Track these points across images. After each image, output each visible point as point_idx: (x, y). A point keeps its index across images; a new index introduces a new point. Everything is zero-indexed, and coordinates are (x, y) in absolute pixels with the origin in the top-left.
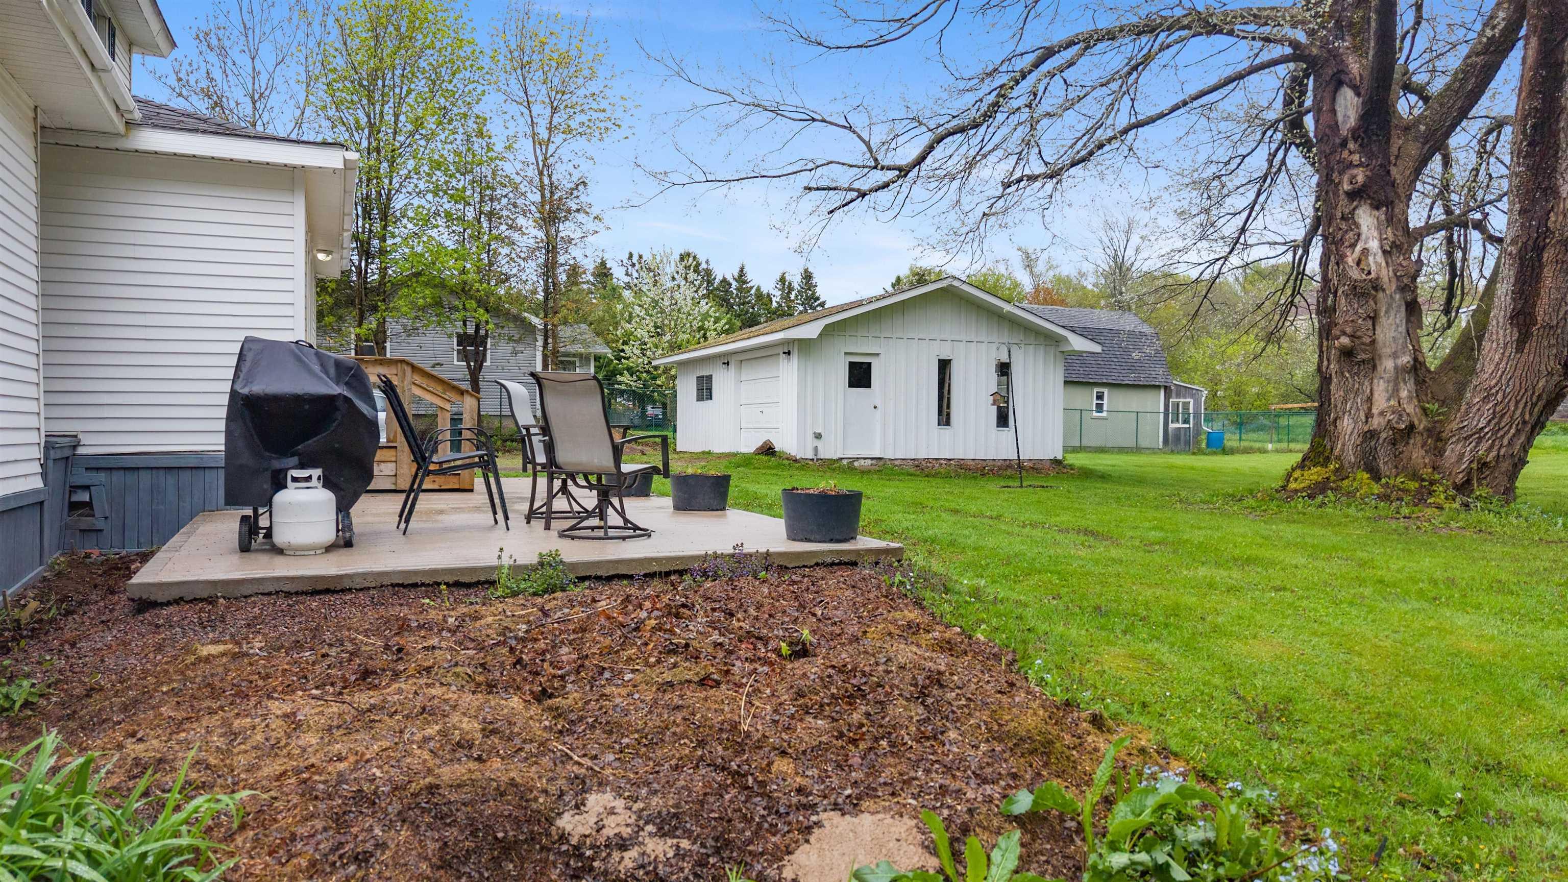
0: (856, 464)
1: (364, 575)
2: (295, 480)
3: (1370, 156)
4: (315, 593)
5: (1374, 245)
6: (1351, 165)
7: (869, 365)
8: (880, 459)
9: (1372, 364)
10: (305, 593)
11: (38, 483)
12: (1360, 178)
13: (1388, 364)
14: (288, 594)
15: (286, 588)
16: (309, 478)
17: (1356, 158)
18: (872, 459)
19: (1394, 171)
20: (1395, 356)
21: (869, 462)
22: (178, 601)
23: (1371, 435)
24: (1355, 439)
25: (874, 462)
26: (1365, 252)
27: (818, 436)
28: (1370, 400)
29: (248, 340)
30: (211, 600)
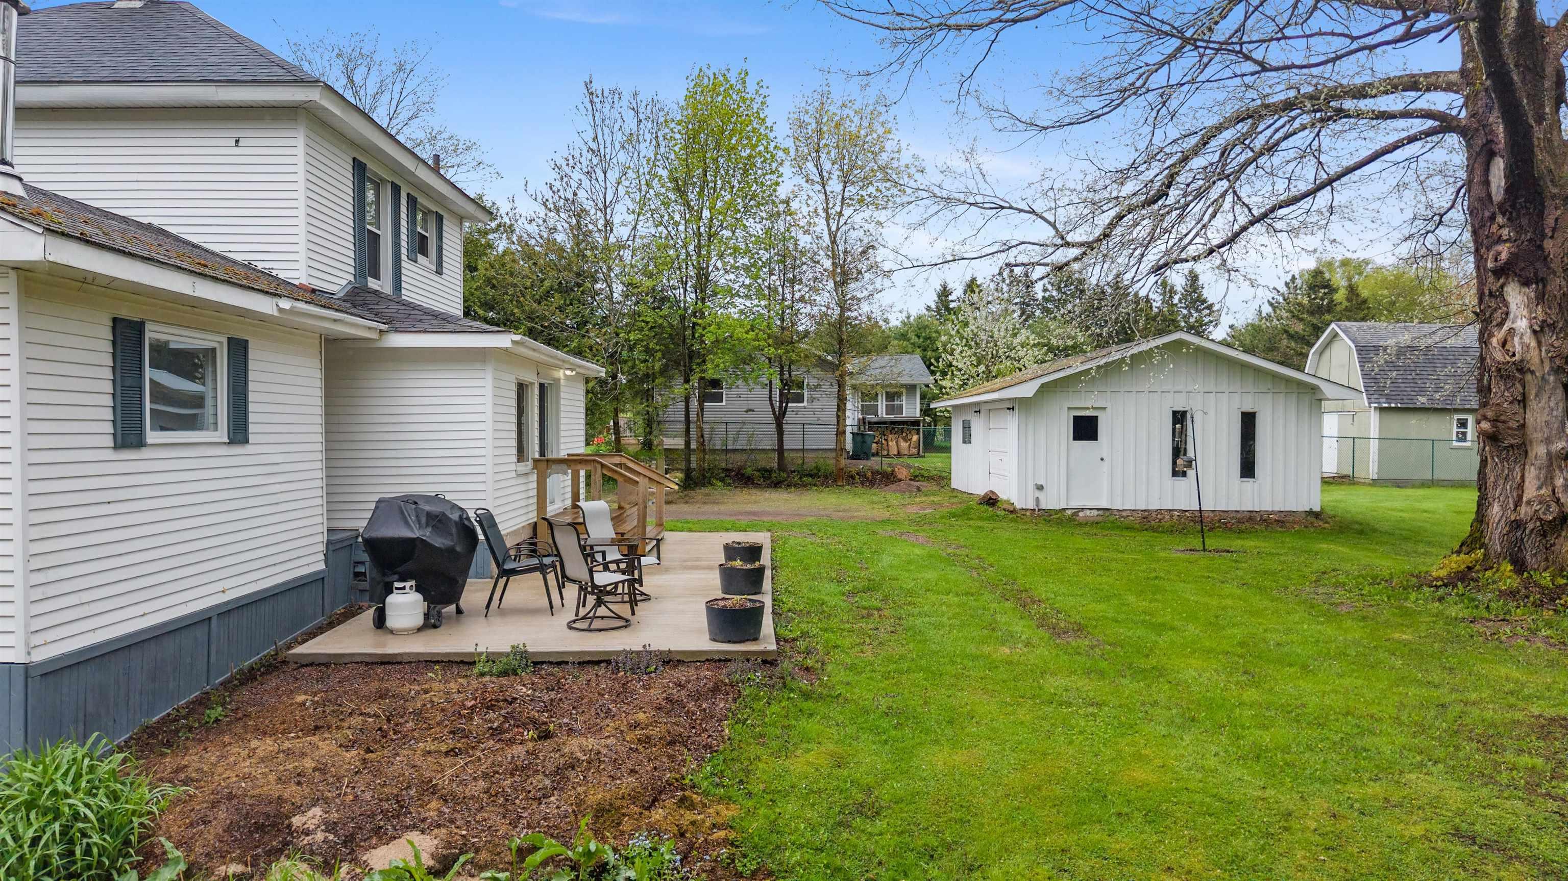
0: (1081, 514)
1: (409, 654)
2: (397, 589)
3: (1519, 230)
4: (382, 663)
5: (1522, 324)
6: (1500, 240)
7: (1095, 418)
8: (1108, 509)
9: (1522, 450)
10: (376, 663)
11: (322, 566)
12: (1504, 256)
13: (1539, 451)
14: (367, 664)
15: (367, 660)
16: (404, 588)
17: (1505, 232)
18: (1098, 509)
19: (1548, 244)
20: (1548, 441)
21: (1095, 513)
22: (312, 664)
23: (1517, 525)
24: (1502, 528)
25: (1101, 512)
26: (1511, 331)
27: (1040, 488)
28: (1521, 486)
29: (379, 502)
30: (327, 665)
